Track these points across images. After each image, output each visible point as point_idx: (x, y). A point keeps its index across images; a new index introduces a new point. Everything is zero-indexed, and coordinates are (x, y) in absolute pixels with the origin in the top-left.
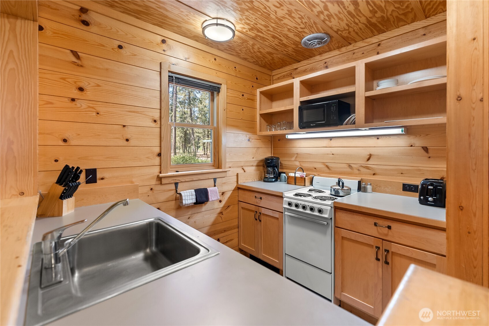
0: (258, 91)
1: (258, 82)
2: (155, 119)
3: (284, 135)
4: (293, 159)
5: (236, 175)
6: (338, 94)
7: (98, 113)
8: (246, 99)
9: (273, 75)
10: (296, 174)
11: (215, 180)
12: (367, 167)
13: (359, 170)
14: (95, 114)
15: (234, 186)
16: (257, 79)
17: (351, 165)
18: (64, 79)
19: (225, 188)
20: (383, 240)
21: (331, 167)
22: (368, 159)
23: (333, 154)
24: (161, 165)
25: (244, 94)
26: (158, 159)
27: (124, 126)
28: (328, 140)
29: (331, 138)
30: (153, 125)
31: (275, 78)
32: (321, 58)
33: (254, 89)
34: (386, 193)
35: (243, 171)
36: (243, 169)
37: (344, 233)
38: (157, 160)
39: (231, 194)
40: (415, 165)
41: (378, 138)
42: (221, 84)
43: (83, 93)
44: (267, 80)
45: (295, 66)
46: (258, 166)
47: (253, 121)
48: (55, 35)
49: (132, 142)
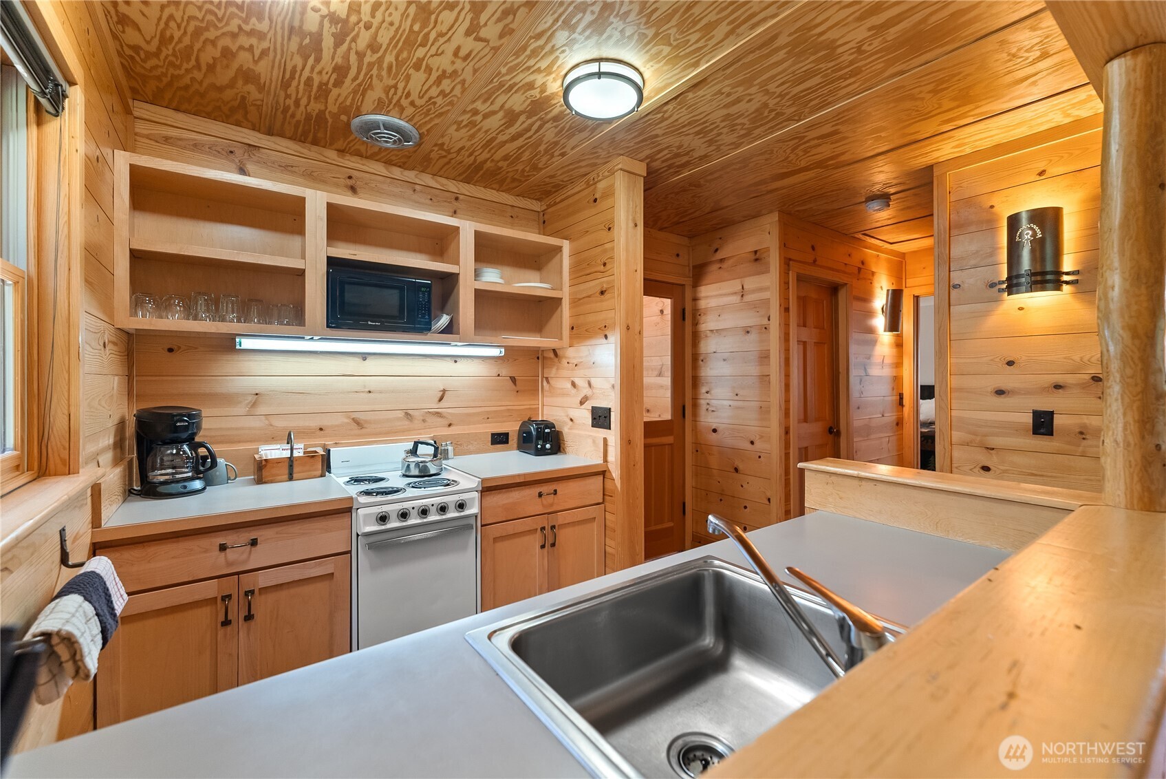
0: (122, 158)
4: (241, 410)
9: (136, 114)
10: (294, 451)
12: (438, 413)
13: (424, 421)
17: (410, 412)
20: (549, 513)
21: (366, 421)
22: (441, 399)
23: (370, 392)
28: (360, 360)
29: (364, 356)
31: (145, 129)
33: (110, 144)
34: (470, 453)
36: (99, 463)
40: (503, 403)
41: (456, 362)
42: (72, 80)
46: (114, 445)
47: (110, 271)
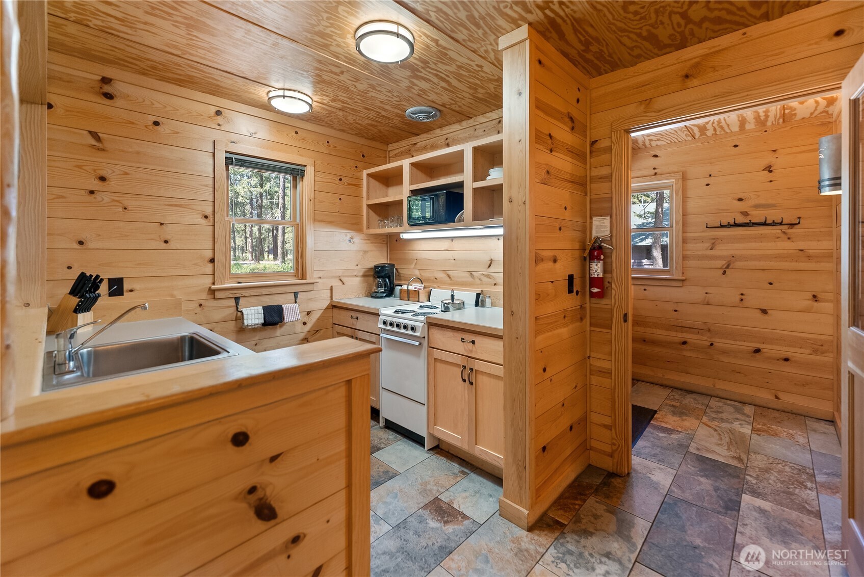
0: (365, 172)
1: (365, 159)
2: (206, 214)
3: (399, 234)
4: (412, 266)
5: (330, 288)
6: (447, 183)
7: (125, 209)
8: (346, 184)
9: (389, 150)
10: (411, 286)
11: (296, 295)
12: (489, 275)
13: (480, 279)
14: (121, 209)
15: (326, 303)
16: (363, 156)
17: (473, 273)
18: (79, 167)
19: (311, 306)
20: (469, 357)
21: (453, 277)
22: (489, 266)
23: (454, 260)
24: (214, 274)
25: (342, 177)
26: (211, 265)
27: (162, 224)
28: (450, 241)
29: (452, 239)
30: (203, 221)
31: (391, 154)
32: (442, 132)
33: (359, 170)
35: (340, 283)
36: (340, 280)
37: (437, 354)
38: (209, 268)
39: (322, 314)
41: (499, 239)
42: (306, 166)
43: (105, 183)
44: (381, 157)
45: (414, 140)
46: (364, 276)
47: (358, 214)
48: (67, 113)
49: (172, 244)
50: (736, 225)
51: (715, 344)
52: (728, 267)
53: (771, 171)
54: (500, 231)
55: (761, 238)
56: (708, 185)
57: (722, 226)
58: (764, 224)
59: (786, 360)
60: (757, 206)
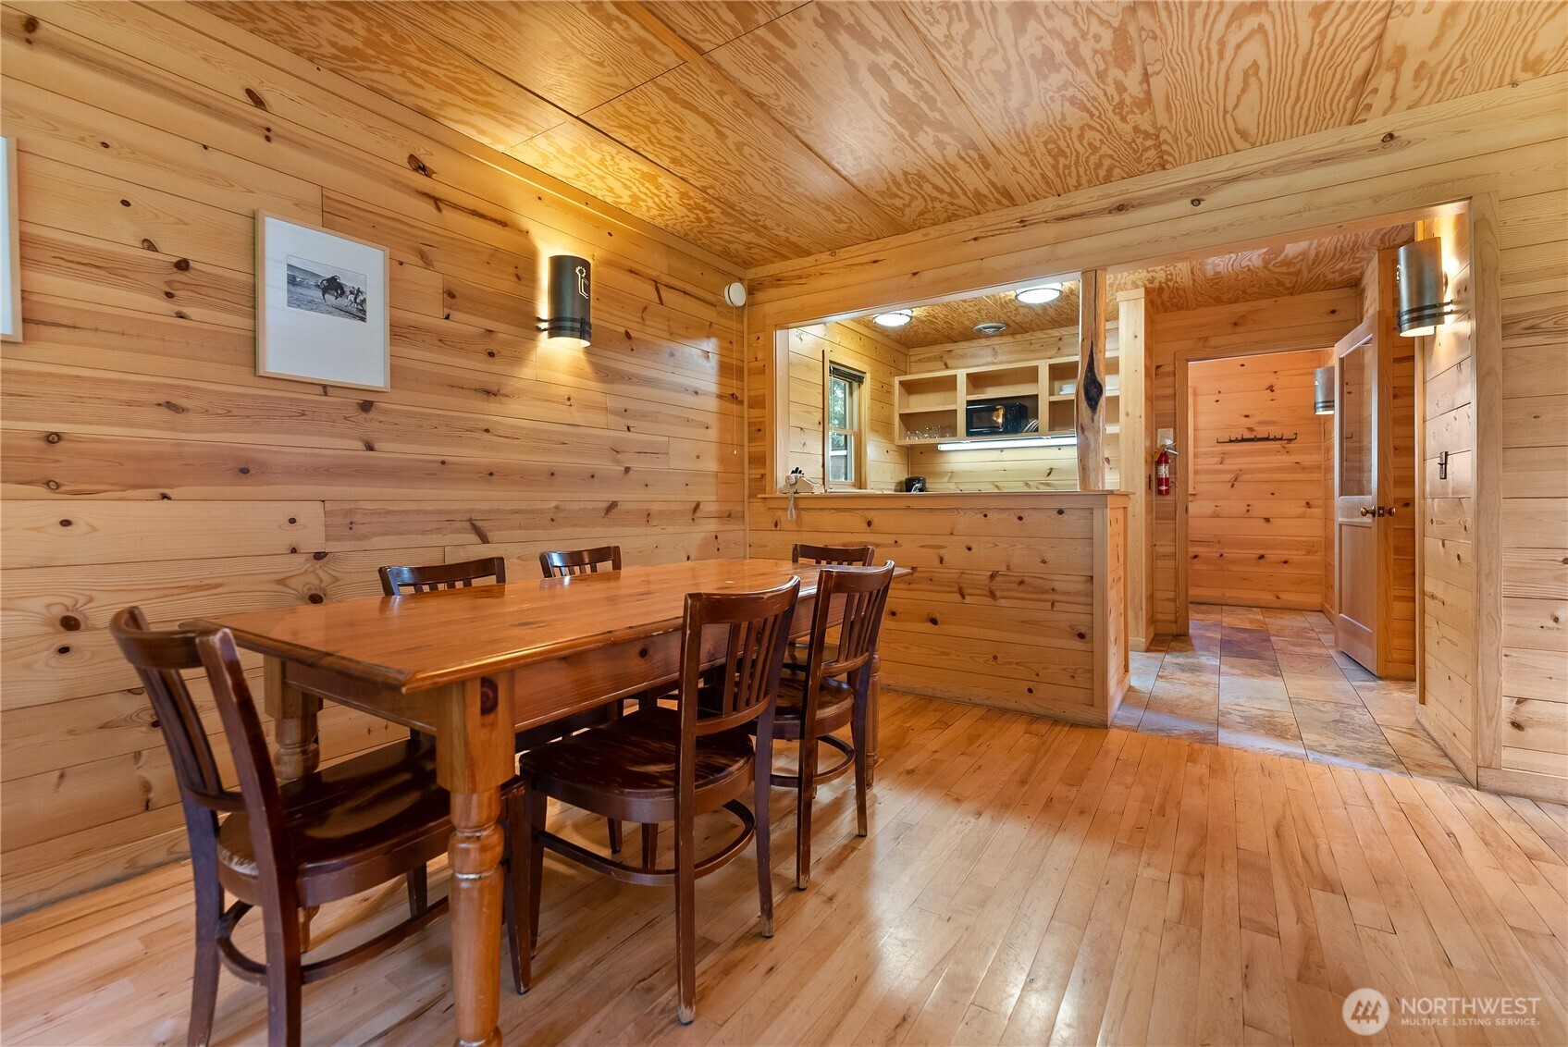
0: (897, 380)
1: (895, 369)
3: (936, 445)
4: (946, 480)
8: (885, 391)
9: (910, 354)
12: (1047, 484)
16: (893, 365)
17: (1028, 482)
21: (1003, 487)
22: (1049, 475)
23: (1005, 470)
25: (883, 384)
28: (999, 452)
29: (1002, 450)
31: (913, 359)
33: (893, 378)
38: (821, 472)
41: (1060, 448)
42: (864, 373)
45: (949, 347)
46: (895, 489)
47: (892, 425)
50: (1244, 440)
51: (1225, 555)
52: (1236, 479)
53: (1272, 391)
54: (1074, 441)
55: (1265, 452)
56: (1217, 401)
57: (1231, 441)
58: (1267, 439)
59: (1286, 562)
60: (1261, 423)
